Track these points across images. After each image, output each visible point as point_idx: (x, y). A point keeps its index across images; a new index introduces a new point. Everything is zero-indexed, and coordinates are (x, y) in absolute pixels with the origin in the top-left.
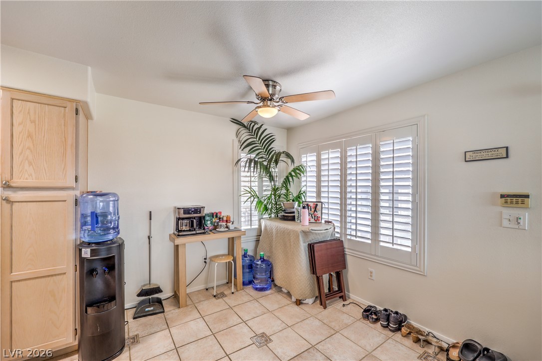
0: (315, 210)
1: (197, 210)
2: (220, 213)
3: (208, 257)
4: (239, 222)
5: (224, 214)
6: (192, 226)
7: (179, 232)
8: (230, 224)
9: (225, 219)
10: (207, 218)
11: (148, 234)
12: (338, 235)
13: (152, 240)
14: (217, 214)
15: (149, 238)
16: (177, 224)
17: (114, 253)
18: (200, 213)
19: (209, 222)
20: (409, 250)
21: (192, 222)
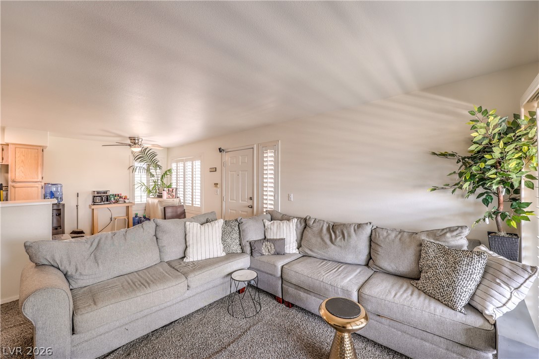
0: (172, 192)
1: (105, 192)
2: (121, 194)
3: (113, 217)
4: (134, 199)
5: (123, 195)
6: (102, 200)
7: (94, 203)
8: (126, 200)
9: (124, 197)
10: (111, 196)
11: (76, 204)
12: (182, 204)
13: (78, 207)
14: (118, 195)
15: (77, 206)
16: (93, 199)
17: (61, 207)
18: (106, 193)
19: (113, 199)
20: (199, 206)
21: (102, 198)
